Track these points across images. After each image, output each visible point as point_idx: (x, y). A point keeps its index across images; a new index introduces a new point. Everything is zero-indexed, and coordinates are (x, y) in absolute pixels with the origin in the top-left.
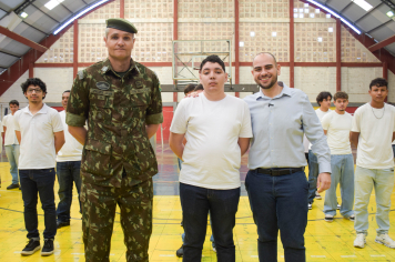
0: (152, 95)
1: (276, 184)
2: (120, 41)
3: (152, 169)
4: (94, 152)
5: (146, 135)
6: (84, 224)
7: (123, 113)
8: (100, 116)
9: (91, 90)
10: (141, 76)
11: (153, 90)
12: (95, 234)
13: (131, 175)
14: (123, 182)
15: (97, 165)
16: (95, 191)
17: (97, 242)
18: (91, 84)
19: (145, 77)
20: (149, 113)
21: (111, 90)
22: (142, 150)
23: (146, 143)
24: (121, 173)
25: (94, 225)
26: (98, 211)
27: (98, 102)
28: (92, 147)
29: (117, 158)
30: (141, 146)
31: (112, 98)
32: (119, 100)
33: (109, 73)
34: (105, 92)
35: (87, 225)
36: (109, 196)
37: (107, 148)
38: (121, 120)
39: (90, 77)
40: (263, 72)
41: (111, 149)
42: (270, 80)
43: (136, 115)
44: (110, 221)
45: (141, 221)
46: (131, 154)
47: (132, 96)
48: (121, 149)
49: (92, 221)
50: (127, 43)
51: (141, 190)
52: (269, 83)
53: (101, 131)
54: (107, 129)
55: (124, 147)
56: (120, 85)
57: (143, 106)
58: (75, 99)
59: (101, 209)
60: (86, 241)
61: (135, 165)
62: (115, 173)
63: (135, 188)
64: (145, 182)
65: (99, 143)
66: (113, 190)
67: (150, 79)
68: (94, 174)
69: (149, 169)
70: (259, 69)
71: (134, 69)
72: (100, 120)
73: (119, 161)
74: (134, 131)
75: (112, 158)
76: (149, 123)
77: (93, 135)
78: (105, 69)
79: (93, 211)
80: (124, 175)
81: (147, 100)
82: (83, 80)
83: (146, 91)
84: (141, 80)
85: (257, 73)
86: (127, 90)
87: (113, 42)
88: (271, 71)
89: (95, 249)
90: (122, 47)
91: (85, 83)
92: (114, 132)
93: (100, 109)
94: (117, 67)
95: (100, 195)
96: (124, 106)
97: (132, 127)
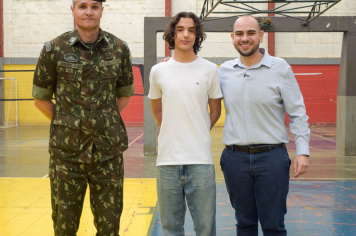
0: (122, 66)
1: (254, 162)
2: (89, 11)
3: (123, 145)
4: (63, 127)
5: (116, 108)
6: (53, 201)
7: (92, 87)
8: (68, 90)
9: (59, 63)
10: (111, 46)
11: (123, 61)
12: (63, 212)
13: (101, 150)
14: (93, 158)
15: (66, 140)
16: (64, 167)
17: (66, 220)
18: (59, 56)
19: (115, 47)
20: (119, 85)
21: (79, 62)
22: (112, 124)
23: (116, 117)
24: (90, 148)
25: (62, 202)
26: (66, 188)
27: (66, 75)
28: (60, 122)
29: (87, 133)
30: (111, 120)
31: (80, 71)
32: (88, 73)
33: (77, 44)
34: (73, 64)
35: (56, 202)
36: (78, 172)
37: (76, 123)
38: (90, 93)
39: (58, 49)
40: (245, 38)
41: (80, 124)
42: (251, 47)
43: (106, 87)
44: (79, 198)
45: (112, 199)
46: (100, 129)
47: (101, 68)
48: (91, 123)
49: (60, 199)
50: (96, 12)
51: (111, 166)
52: (249, 51)
53: (70, 105)
54: (76, 103)
55: (94, 121)
56: (89, 57)
57: (113, 78)
58: (42, 72)
59: (71, 186)
60: (55, 218)
61: (105, 139)
62: (85, 148)
63: (105, 164)
64: (115, 158)
65: (68, 117)
66: (82, 167)
67: (120, 50)
68: (63, 150)
69: (119, 143)
70: (240, 33)
71: (103, 40)
72: (69, 94)
73: (89, 136)
74: (104, 105)
75: (81, 133)
76: (119, 95)
77: (61, 109)
78: (73, 40)
79: (62, 187)
80: (94, 151)
81: (118, 72)
82: (51, 52)
83: (115, 62)
84: (111, 51)
85: (237, 38)
86: (96, 63)
87: (81, 12)
88: (253, 37)
89: (64, 226)
90: (90, 17)
91: (52, 56)
92: (83, 106)
93: (68, 82)
94: (86, 38)
95: (69, 171)
96: (93, 78)
97: (101, 101)
